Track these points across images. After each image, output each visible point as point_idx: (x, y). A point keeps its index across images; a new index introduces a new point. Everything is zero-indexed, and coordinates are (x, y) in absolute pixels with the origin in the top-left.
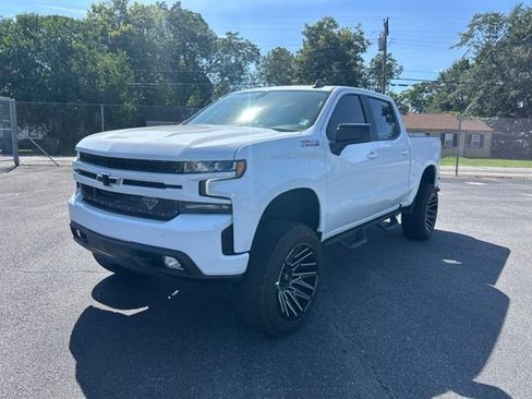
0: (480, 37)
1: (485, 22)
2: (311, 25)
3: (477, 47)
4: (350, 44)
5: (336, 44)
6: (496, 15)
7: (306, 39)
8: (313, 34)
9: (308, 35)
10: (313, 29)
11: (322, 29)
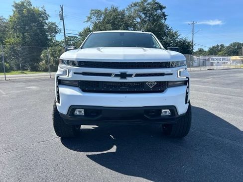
0: (94, 19)
1: (96, 13)
2: (17, 2)
3: (93, 23)
4: (40, 15)
5: (33, 14)
6: (99, 11)
7: (15, 10)
8: (19, 7)
9: (16, 7)
10: (18, 4)
11: (23, 5)
